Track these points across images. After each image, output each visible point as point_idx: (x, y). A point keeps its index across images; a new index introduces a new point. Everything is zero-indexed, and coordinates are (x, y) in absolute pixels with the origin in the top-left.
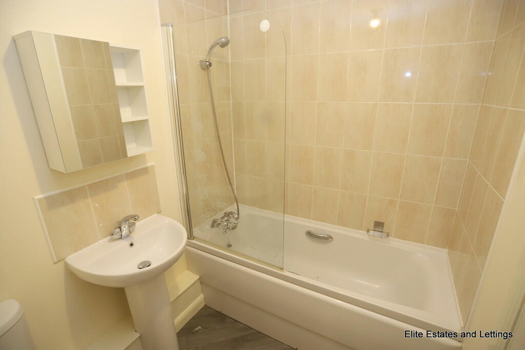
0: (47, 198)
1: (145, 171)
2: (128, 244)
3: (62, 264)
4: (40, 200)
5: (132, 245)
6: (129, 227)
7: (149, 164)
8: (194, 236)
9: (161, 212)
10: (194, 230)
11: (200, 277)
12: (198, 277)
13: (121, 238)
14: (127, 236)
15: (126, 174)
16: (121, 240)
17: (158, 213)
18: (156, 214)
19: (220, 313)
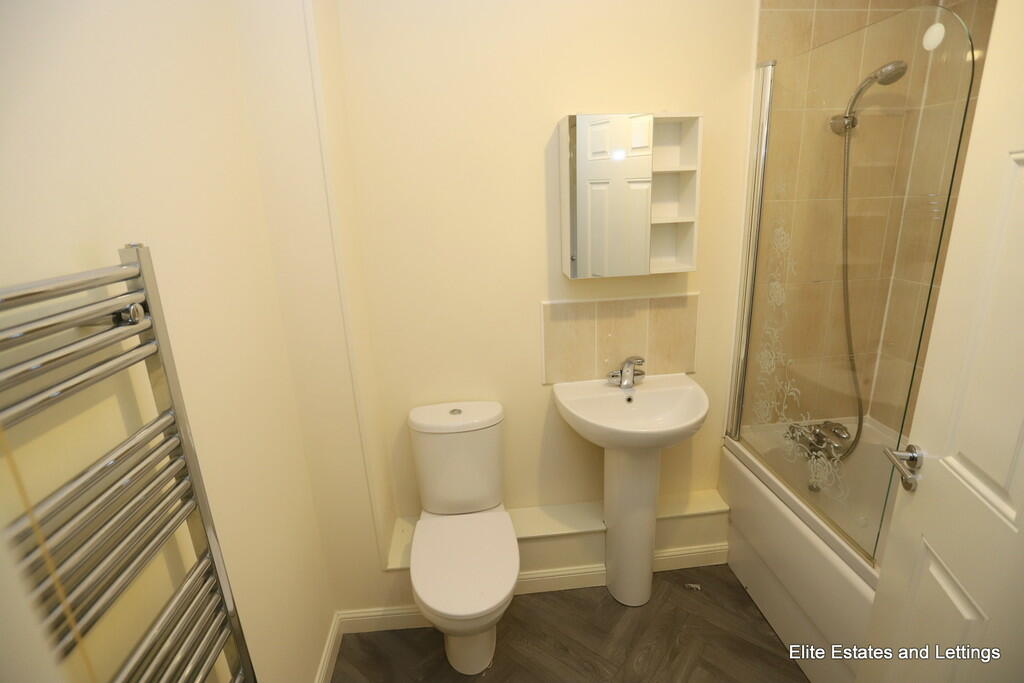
0: (552, 306)
1: (682, 301)
2: (626, 397)
3: (549, 388)
4: (545, 306)
5: (629, 400)
6: (635, 375)
7: (689, 293)
8: (742, 435)
9: (692, 373)
10: (743, 427)
11: (730, 510)
12: (728, 508)
13: (620, 386)
14: (628, 387)
15: (651, 299)
16: (618, 388)
17: (687, 374)
18: (683, 374)
19: (744, 590)
